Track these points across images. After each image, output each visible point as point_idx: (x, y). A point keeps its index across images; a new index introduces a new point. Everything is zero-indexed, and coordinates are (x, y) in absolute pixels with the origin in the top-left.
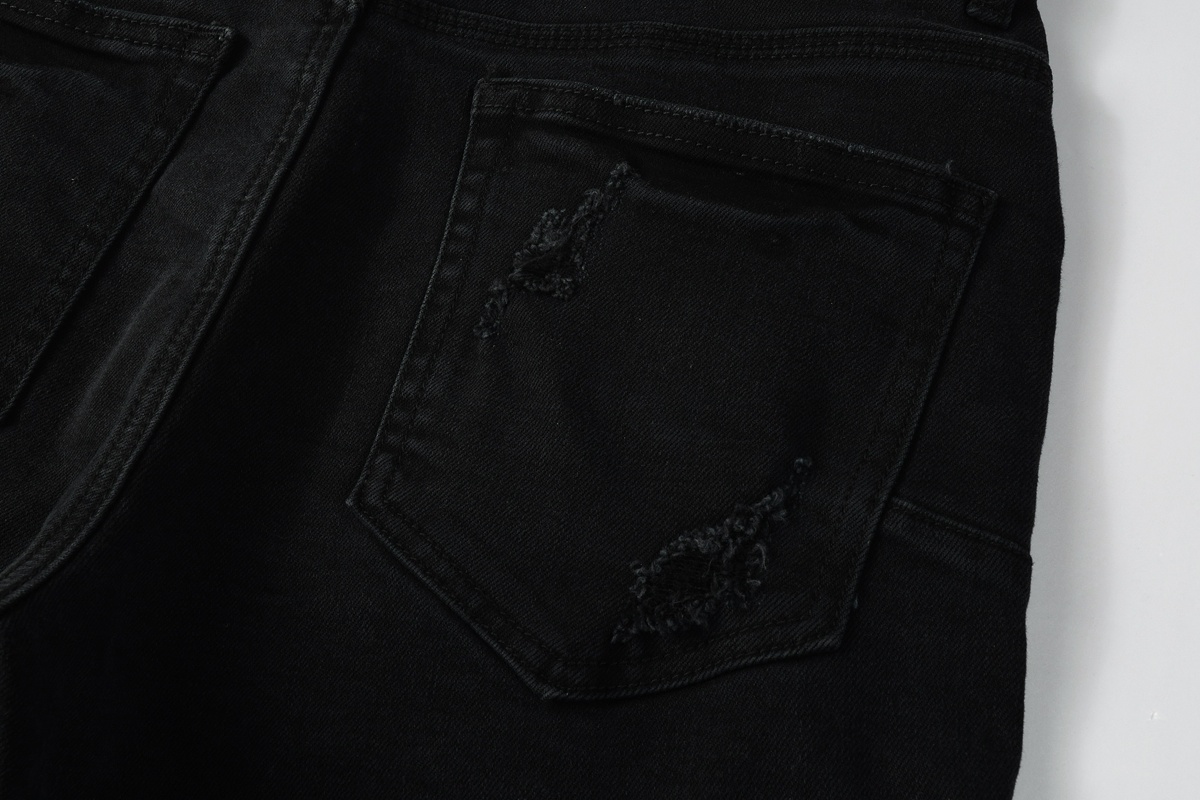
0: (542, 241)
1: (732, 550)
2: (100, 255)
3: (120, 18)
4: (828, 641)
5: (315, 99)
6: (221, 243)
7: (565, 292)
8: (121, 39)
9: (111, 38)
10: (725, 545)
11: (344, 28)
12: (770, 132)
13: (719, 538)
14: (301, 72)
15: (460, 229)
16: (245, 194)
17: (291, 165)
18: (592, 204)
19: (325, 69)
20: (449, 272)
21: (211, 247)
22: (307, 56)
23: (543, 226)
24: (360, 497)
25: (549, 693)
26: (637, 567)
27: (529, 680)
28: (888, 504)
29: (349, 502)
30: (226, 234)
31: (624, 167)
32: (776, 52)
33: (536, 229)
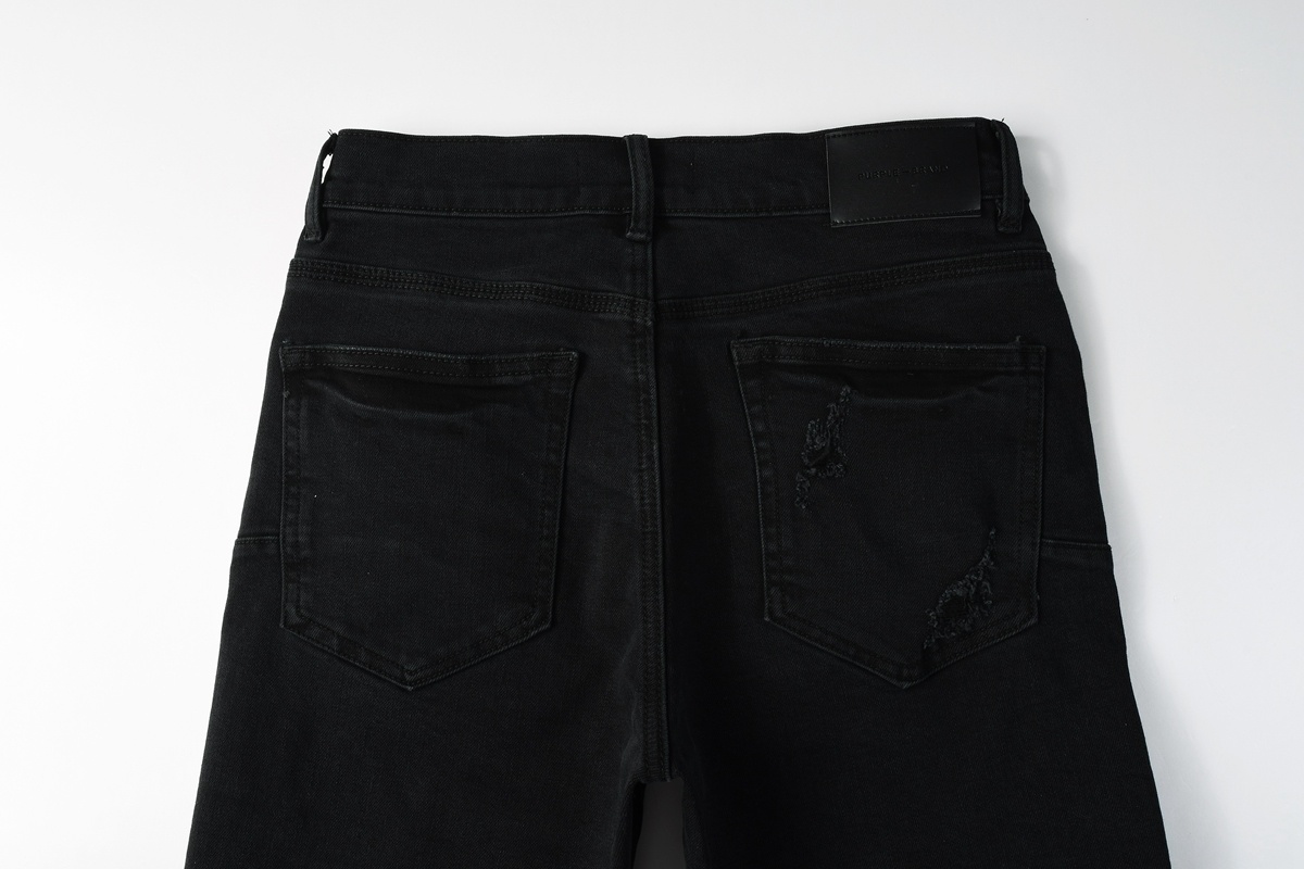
0: (815, 444)
1: (973, 589)
2: (558, 514)
3: (500, 360)
4: (1033, 621)
5: (653, 391)
6: (642, 499)
7: (841, 473)
8: (506, 374)
9: (500, 375)
10: (969, 588)
11: (650, 339)
12: (922, 348)
13: (965, 585)
14: (636, 374)
15: (762, 444)
16: (640, 464)
17: (660, 440)
18: (834, 413)
19: (651, 370)
20: (767, 473)
21: (637, 502)
22: (635, 362)
23: (811, 433)
24: (771, 614)
25: (906, 685)
26: (929, 612)
27: (894, 682)
28: (1041, 543)
29: (767, 619)
30: (642, 492)
31: (846, 389)
32: (898, 280)
33: (808, 436)
